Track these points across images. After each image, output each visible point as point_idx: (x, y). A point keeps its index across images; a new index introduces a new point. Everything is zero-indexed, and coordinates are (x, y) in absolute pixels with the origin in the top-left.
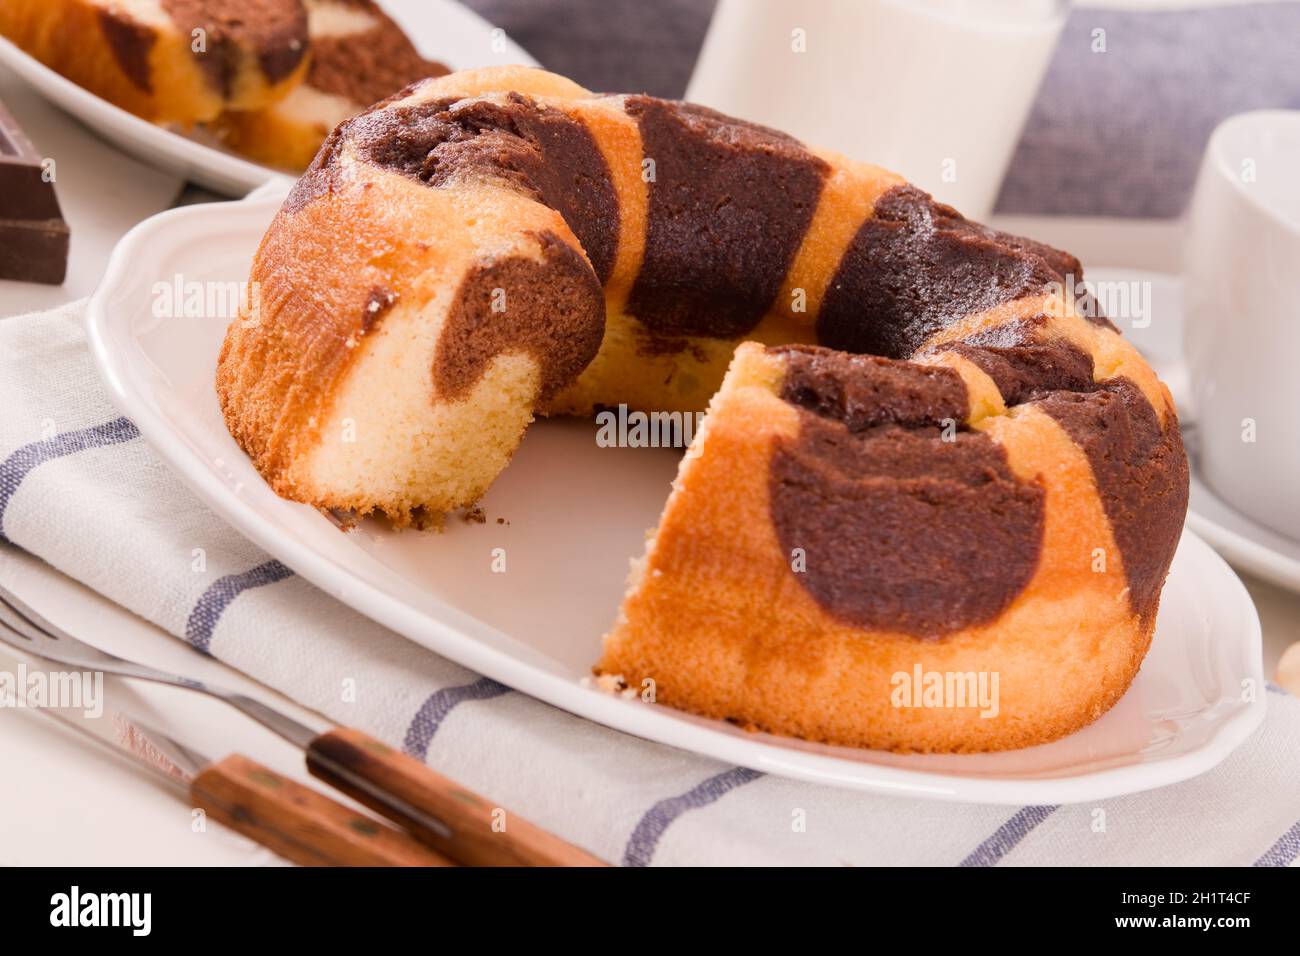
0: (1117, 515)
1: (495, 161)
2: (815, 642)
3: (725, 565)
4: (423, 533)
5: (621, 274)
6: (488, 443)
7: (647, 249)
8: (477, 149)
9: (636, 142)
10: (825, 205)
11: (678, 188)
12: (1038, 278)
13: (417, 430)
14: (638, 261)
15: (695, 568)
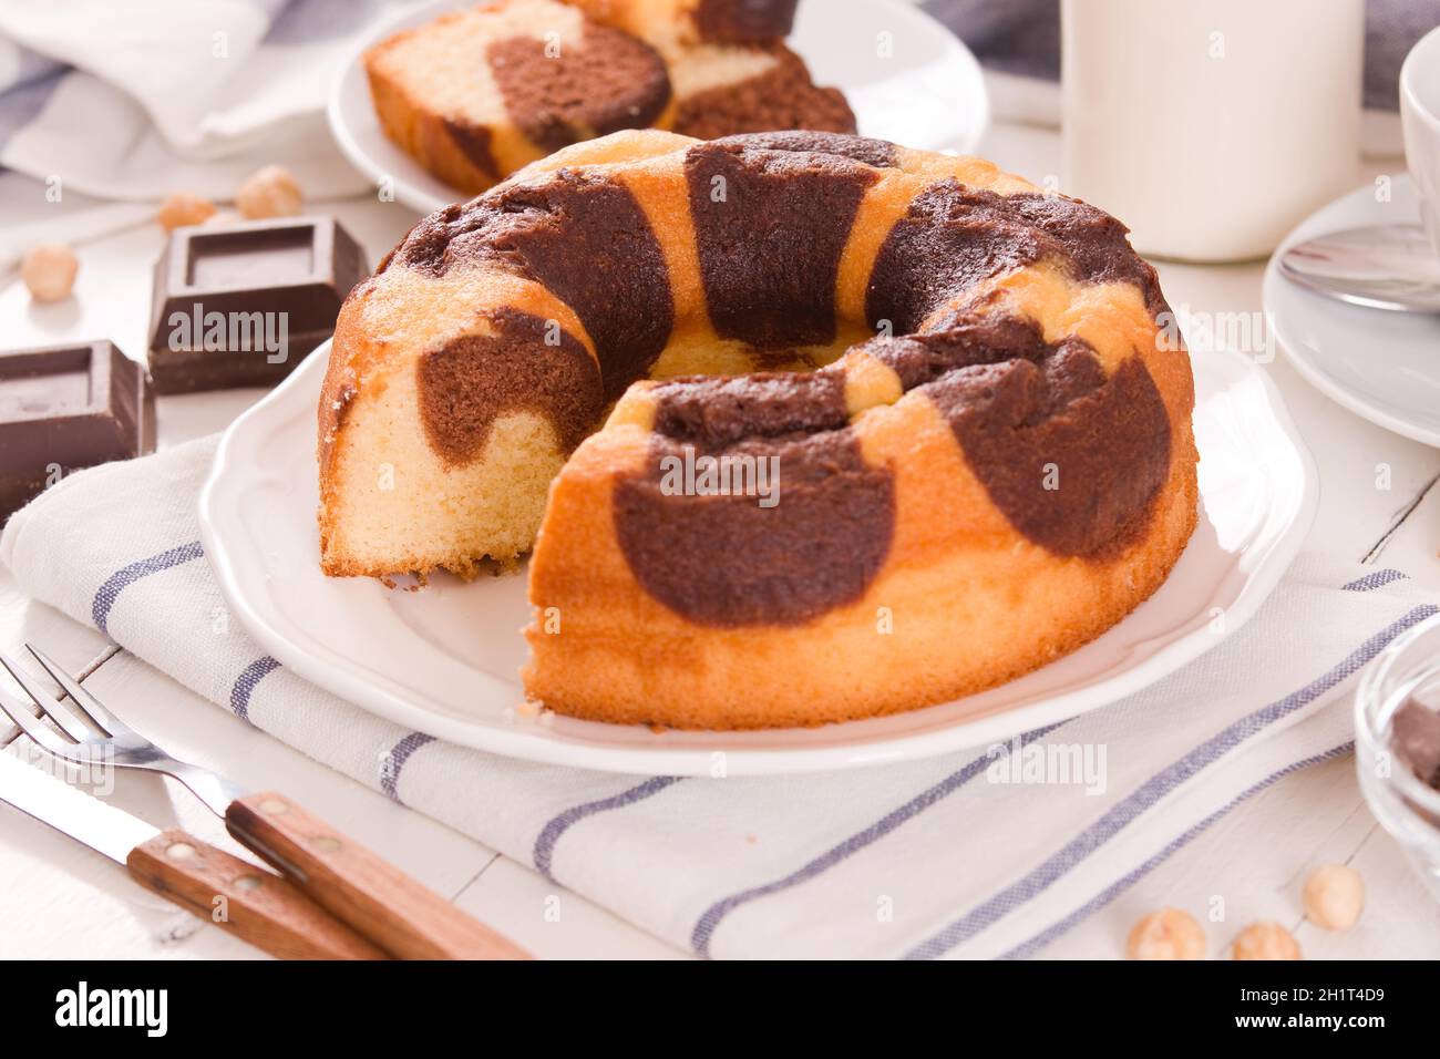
0: (993, 479)
1: (493, 245)
2: (686, 647)
3: (588, 593)
4: (499, 578)
5: (685, 312)
6: (527, 492)
7: (706, 285)
8: (483, 236)
9: (679, 191)
10: (864, 214)
11: (731, 223)
12: (1021, 252)
13: (441, 496)
14: (700, 296)
15: (565, 599)
